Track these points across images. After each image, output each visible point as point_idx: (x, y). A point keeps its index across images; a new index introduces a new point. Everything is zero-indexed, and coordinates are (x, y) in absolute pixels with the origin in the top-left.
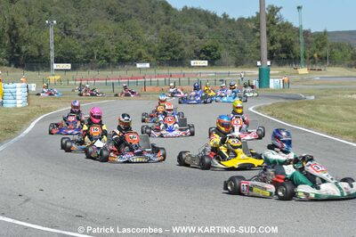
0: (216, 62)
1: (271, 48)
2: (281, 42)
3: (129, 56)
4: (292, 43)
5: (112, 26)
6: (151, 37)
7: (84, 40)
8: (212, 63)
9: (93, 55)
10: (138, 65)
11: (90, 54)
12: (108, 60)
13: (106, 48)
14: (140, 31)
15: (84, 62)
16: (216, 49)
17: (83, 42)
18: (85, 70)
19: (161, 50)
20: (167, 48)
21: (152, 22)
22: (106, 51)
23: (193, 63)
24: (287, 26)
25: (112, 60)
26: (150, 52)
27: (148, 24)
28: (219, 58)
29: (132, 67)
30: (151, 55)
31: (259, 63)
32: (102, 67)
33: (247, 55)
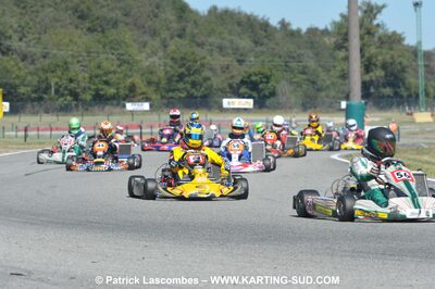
0: (268, 102)
1: (367, 78)
2: (384, 66)
3: (112, 91)
4: (403, 70)
5: (83, 39)
6: (153, 60)
7: (33, 62)
8: (260, 104)
9: (48, 88)
10: (129, 106)
11: (43, 85)
12: (75, 96)
13: (71, 74)
14: (133, 50)
15: (33, 100)
16: (268, 78)
17: (32, 67)
18: (35, 113)
19: (170, 80)
20: (181, 77)
21: (154, 33)
22: (71, 81)
23: (226, 103)
24: (395, 40)
25: (83, 96)
26: (149, 83)
27: (146, 38)
28: (273, 94)
29: (118, 110)
30: (153, 88)
31: (344, 105)
32: (66, 110)
33: (323, 94)
